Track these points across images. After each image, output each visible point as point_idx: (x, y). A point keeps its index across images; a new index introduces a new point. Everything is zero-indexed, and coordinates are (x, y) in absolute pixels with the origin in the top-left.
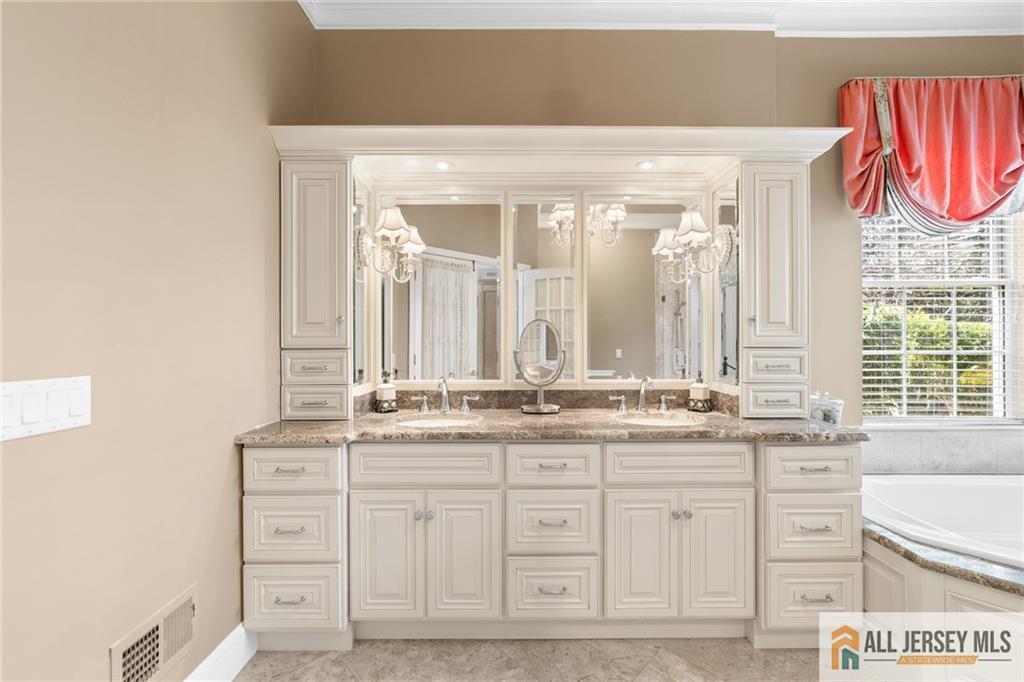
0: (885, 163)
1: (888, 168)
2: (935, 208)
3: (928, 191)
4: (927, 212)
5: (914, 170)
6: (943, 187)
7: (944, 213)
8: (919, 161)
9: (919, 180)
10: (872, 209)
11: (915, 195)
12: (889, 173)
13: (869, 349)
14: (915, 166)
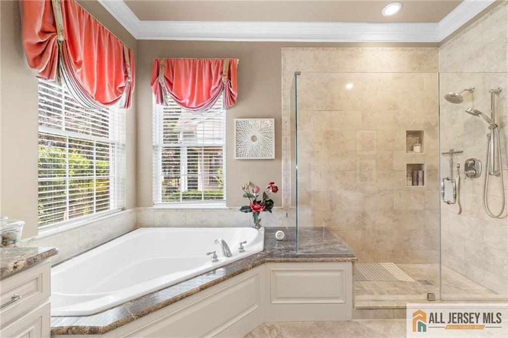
0: (59, 46)
1: (61, 51)
2: (89, 91)
3: (85, 79)
4: (85, 92)
5: (78, 61)
6: (93, 80)
7: (94, 96)
8: (81, 57)
9: (81, 69)
10: (48, 73)
11: (78, 77)
12: (61, 54)
13: (43, 177)
14: (78, 60)
